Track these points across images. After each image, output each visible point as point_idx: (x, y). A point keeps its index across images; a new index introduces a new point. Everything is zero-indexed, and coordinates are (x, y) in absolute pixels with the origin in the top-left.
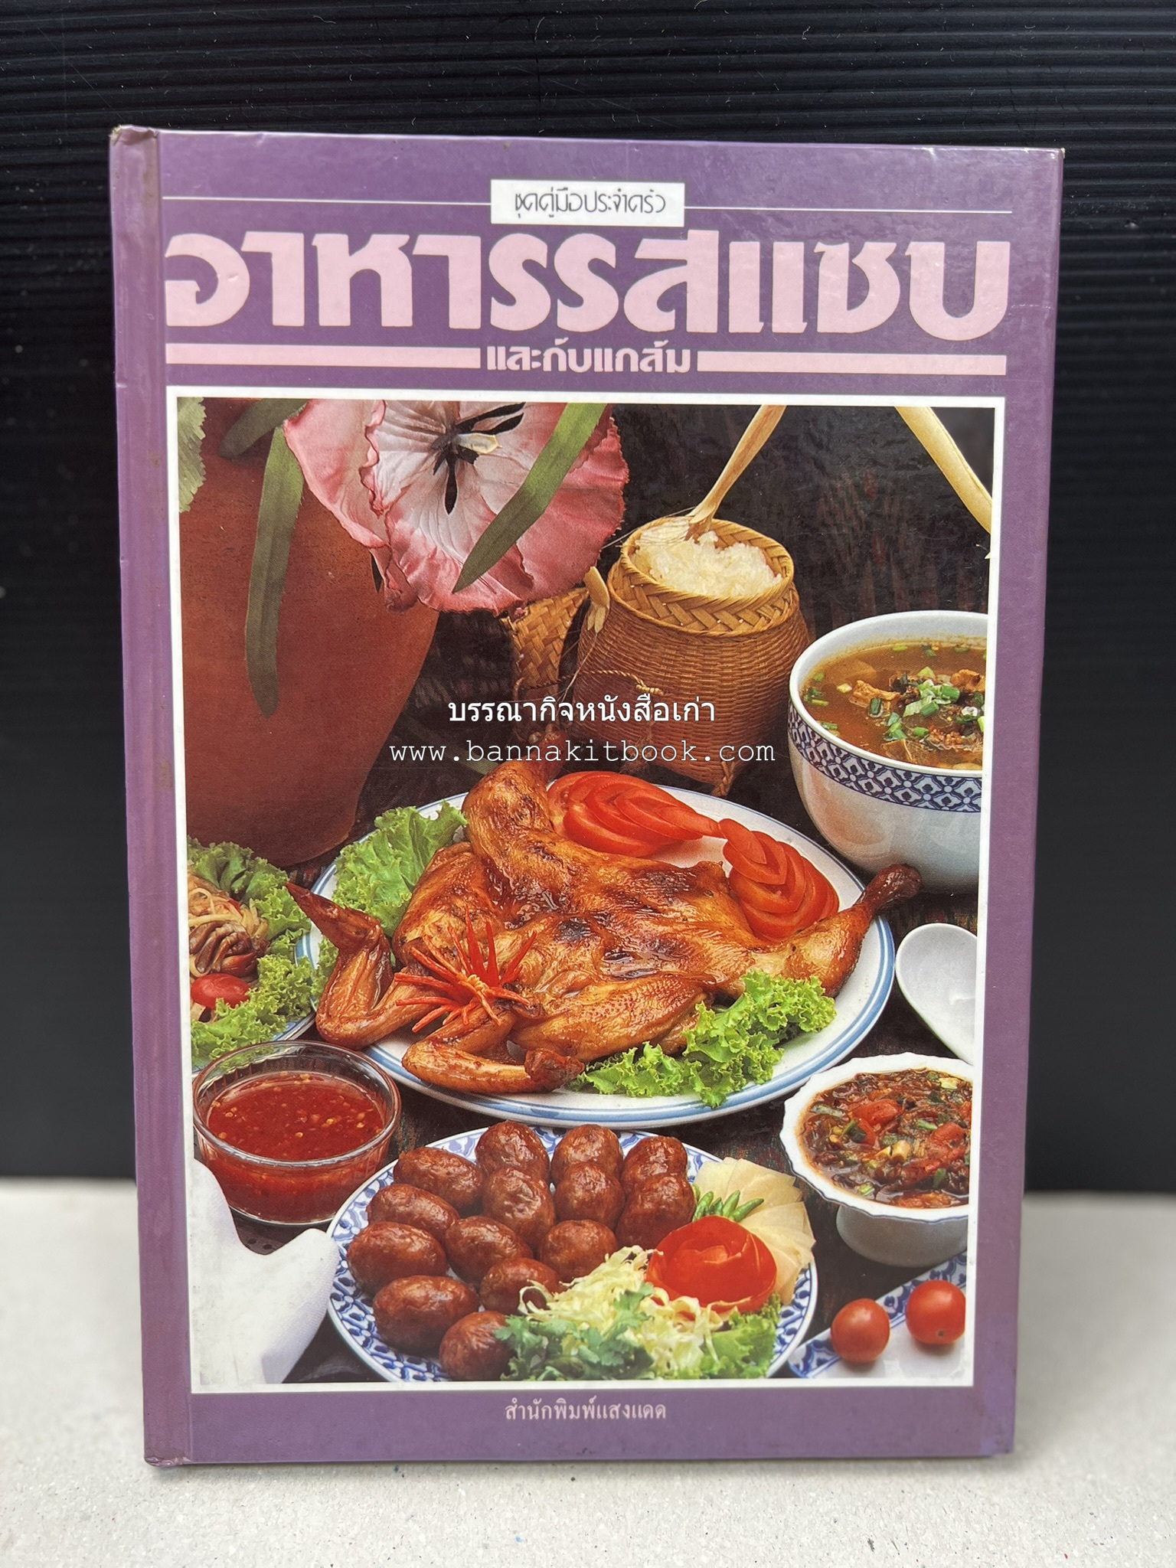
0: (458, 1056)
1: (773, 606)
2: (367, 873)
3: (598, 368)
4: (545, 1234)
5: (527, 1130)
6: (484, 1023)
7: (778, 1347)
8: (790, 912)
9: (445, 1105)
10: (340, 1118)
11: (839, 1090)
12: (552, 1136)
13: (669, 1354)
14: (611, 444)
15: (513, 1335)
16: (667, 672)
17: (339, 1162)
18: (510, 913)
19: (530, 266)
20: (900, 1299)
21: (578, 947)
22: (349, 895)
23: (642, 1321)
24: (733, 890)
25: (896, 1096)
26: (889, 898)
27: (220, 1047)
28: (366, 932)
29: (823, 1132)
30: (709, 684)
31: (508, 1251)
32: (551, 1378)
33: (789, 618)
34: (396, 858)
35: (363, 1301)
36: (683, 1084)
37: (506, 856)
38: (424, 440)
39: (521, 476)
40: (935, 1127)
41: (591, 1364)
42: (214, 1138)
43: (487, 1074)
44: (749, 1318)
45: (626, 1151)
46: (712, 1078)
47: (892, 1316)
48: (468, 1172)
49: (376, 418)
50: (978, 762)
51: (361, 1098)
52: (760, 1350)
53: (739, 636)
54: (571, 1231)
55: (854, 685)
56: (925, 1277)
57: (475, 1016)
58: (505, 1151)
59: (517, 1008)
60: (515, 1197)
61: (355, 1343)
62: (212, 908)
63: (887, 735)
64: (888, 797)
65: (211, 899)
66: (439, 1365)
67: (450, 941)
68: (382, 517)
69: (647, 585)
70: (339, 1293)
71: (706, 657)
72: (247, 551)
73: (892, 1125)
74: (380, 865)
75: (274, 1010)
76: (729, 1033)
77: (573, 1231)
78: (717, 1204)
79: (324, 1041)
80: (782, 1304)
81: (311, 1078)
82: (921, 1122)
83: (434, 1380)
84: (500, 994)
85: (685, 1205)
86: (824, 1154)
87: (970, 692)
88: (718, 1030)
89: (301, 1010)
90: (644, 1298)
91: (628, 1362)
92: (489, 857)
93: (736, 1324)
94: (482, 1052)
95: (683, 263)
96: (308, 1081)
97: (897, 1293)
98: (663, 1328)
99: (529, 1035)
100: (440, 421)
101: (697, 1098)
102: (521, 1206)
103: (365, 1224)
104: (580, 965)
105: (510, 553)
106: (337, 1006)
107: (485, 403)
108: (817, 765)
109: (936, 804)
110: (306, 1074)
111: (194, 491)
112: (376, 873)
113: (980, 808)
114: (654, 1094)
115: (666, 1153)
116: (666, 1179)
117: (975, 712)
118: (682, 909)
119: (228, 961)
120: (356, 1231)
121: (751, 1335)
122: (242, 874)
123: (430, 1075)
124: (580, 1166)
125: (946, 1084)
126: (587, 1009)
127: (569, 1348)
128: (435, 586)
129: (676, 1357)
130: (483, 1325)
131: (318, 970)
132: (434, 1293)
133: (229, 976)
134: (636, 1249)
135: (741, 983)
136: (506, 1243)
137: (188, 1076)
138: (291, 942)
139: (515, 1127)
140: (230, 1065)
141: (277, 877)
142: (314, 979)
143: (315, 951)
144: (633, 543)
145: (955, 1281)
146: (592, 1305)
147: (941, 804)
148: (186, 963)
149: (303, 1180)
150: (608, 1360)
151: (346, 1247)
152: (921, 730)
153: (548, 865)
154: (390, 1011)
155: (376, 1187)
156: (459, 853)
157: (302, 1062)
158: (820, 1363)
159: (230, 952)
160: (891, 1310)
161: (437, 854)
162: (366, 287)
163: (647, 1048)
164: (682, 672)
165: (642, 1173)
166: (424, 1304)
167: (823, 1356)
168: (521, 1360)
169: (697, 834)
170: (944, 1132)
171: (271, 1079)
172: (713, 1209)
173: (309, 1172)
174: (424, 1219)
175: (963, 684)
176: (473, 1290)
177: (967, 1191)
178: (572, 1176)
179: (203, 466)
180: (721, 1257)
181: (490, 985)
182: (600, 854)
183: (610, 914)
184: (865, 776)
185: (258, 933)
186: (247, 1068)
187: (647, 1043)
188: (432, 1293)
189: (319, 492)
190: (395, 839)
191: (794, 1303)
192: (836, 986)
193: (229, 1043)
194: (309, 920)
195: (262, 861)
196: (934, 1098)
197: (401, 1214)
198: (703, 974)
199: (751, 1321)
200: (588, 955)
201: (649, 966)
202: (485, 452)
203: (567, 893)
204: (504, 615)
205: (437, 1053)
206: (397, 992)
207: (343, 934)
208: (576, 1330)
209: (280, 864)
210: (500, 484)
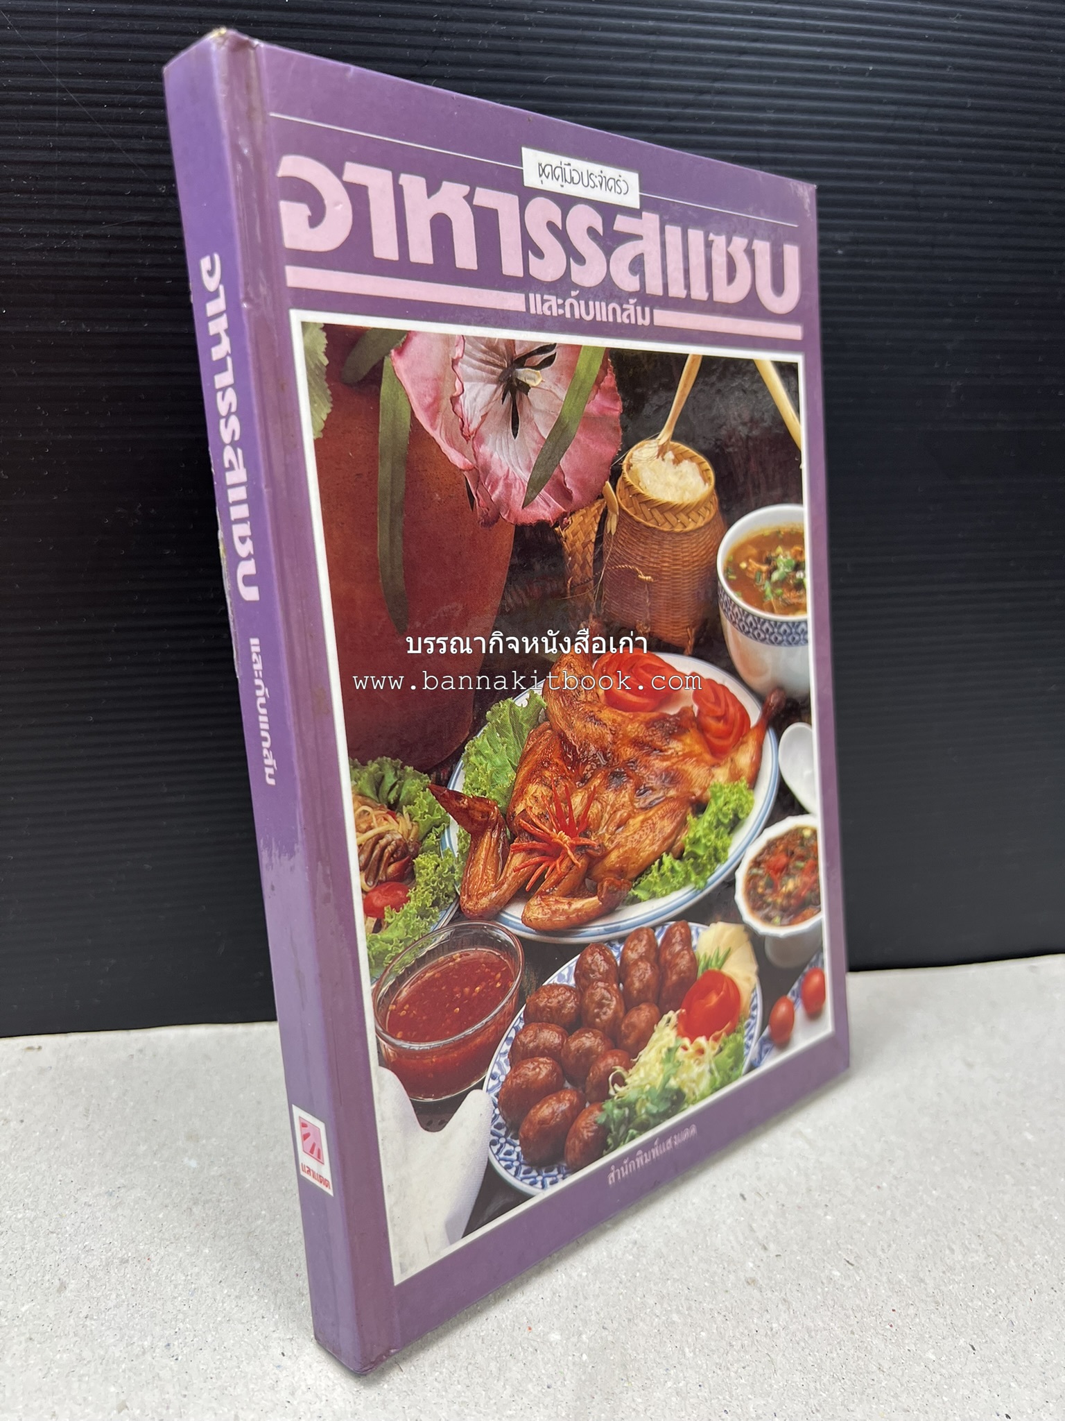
0: (557, 902)
1: (706, 508)
2: (485, 762)
3: (598, 318)
4: (619, 1026)
5: (602, 947)
6: (571, 869)
7: (746, 1052)
8: (728, 734)
10: (484, 984)
11: (759, 855)
12: (618, 946)
13: (694, 1085)
14: (610, 381)
15: (608, 1116)
16: (654, 563)
17: (486, 1023)
18: (579, 774)
19: (551, 226)
20: (798, 989)
21: (621, 792)
22: (474, 785)
23: (678, 1067)
24: (699, 725)
25: (786, 850)
26: (772, 712)
28: (488, 813)
29: (755, 887)
30: (677, 569)
31: (600, 1049)
32: (633, 1138)
33: (714, 516)
34: (503, 744)
35: (512, 1138)
36: (685, 878)
37: (573, 728)
38: (493, 373)
39: (559, 406)
40: (804, 865)
41: (653, 1115)
42: (393, 1040)
43: (576, 910)
44: (731, 1037)
45: (659, 941)
46: (700, 869)
47: (795, 1002)
48: (570, 996)
49: (458, 352)
50: (806, 609)
51: (497, 960)
52: (738, 1058)
53: (690, 531)
54: (634, 1017)
55: (749, 564)
56: (807, 970)
57: (564, 865)
58: (591, 969)
59: (589, 851)
60: (600, 1004)
61: (508, 1176)
62: (374, 823)
63: (765, 597)
64: (767, 641)
65: (373, 814)
66: (565, 1165)
67: (544, 807)
68: (470, 442)
69: (639, 494)
70: (496, 1138)
71: (675, 549)
72: (373, 474)
73: (785, 870)
74: (493, 753)
75: (429, 904)
76: (706, 832)
77: (636, 1016)
78: (709, 962)
79: (469, 920)
80: (746, 1020)
81: (461, 956)
82: (798, 863)
83: (564, 1178)
84: (578, 843)
85: (693, 969)
86: (757, 903)
87: (799, 561)
88: (699, 832)
89: (449, 897)
90: (677, 1049)
91: (673, 1103)
92: (562, 731)
93: (725, 1045)
94: (571, 893)
95: (639, 237)
96: (459, 959)
97: (796, 985)
98: (689, 1067)
99: (597, 871)
100: (503, 356)
101: (694, 885)
102: (604, 1010)
103: (508, 1069)
104: (623, 805)
105: (556, 471)
106: (474, 885)
107: (531, 342)
108: (734, 623)
109: (790, 642)
110: (456, 954)
111: (325, 417)
112: (491, 761)
113: (809, 642)
114: (671, 891)
115: (682, 933)
116: (682, 953)
117: (803, 576)
118: (676, 745)
119: (391, 869)
120: (502, 1078)
121: (733, 1049)
122: (394, 785)
123: (541, 924)
124: (636, 963)
125: (806, 833)
126: (630, 839)
127: (640, 1109)
128: (511, 503)
129: (698, 1085)
130: (589, 1118)
131: (458, 858)
132: (557, 1106)
133: (393, 883)
134: (670, 1014)
135: (709, 793)
136: (599, 1043)
137: (367, 990)
138: (437, 837)
139: (597, 947)
140: (401, 967)
141: (421, 781)
142: (456, 866)
143: (455, 841)
144: (629, 461)
145: (821, 964)
146: (650, 1069)
147: (792, 641)
148: (357, 880)
149: (462, 1049)
150: (663, 1107)
151: (497, 1096)
152: (780, 591)
153: (599, 729)
154: (510, 878)
155: (513, 1034)
156: (543, 732)
157: (454, 943)
158: (766, 1052)
159: (392, 859)
160: (795, 998)
161: (529, 735)
162: (441, 227)
163: (665, 858)
165: (669, 955)
166: (552, 1119)
167: (767, 1046)
168: (614, 1133)
170: (808, 866)
171: (432, 968)
172: (707, 966)
173: (467, 1040)
174: (546, 1048)
175: (797, 556)
176: (581, 1092)
177: (820, 903)
178: (633, 973)
179: (329, 392)
180: (714, 999)
181: (572, 837)
182: (628, 714)
183: (637, 760)
184: (757, 628)
185: (412, 836)
186: (414, 964)
187: (664, 854)
189: (422, 418)
190: (500, 728)
191: (751, 1015)
192: (753, 782)
193: (397, 946)
194: (448, 815)
195: (409, 769)
196: (802, 844)
197: (532, 1051)
198: (689, 792)
199: (732, 1039)
200: (627, 796)
201: (661, 794)
202: (535, 385)
203: (610, 750)
204: (556, 525)
205: (543, 904)
206: (513, 861)
207: (472, 820)
208: (642, 1093)
209: (422, 768)
210: (545, 413)
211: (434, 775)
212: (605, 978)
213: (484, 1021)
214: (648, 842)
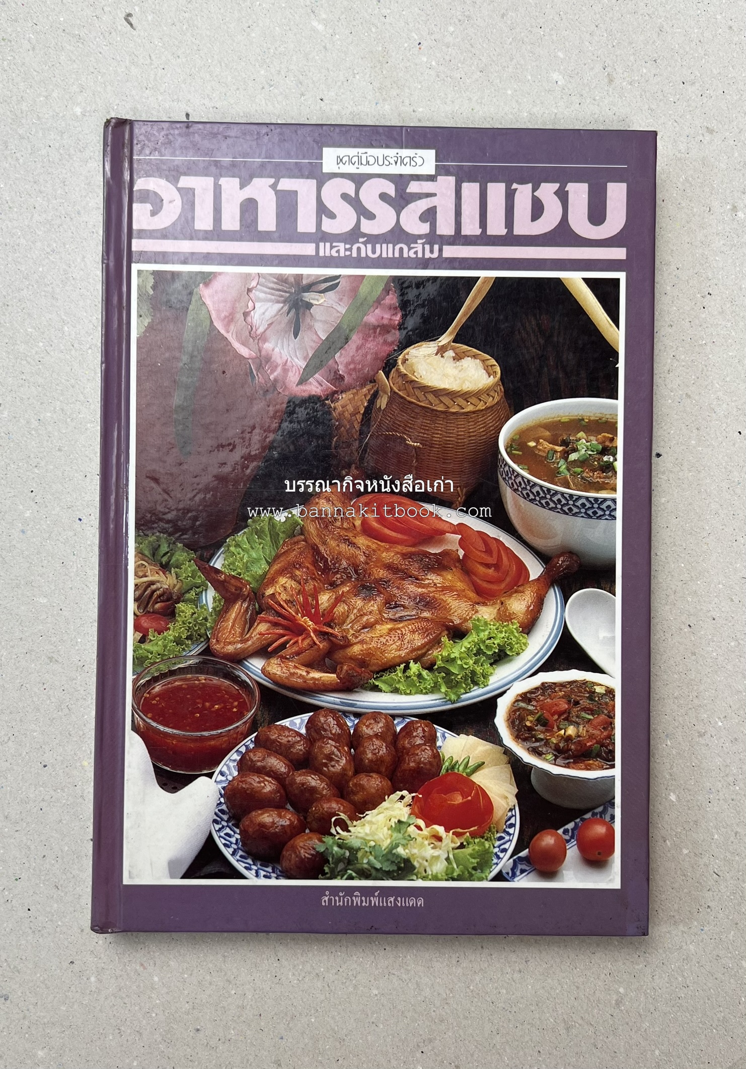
0: (296, 667)
1: (488, 395)
2: (242, 553)
3: (384, 255)
4: (348, 782)
5: (339, 714)
6: (312, 647)
7: (495, 861)
8: (499, 581)
9: (287, 697)
10: (222, 705)
11: (531, 692)
12: (353, 718)
13: (426, 864)
15: (327, 848)
16: (424, 434)
17: (222, 732)
18: (328, 580)
19: (345, 197)
20: (573, 830)
21: (370, 601)
22: (231, 567)
23: (409, 841)
24: (464, 567)
25: (567, 697)
26: (560, 572)
27: (151, 659)
28: (241, 589)
29: (522, 719)
30: (449, 441)
31: (324, 792)
32: (351, 878)
33: (498, 402)
34: (260, 544)
35: (232, 825)
36: (434, 687)
37: (326, 544)
38: (282, 296)
39: (338, 317)
40: (592, 718)
41: (376, 869)
42: (144, 717)
43: (313, 678)
44: (477, 840)
45: (398, 729)
46: (452, 683)
47: (568, 841)
48: (300, 741)
49: (253, 284)
50: (614, 489)
51: (236, 692)
52: (483, 862)
53: (468, 412)
54: (364, 780)
55: (538, 442)
56: (588, 816)
57: (306, 643)
58: (323, 728)
59: (332, 638)
60: (329, 758)
61: (227, 852)
62: (149, 573)
63: (558, 473)
64: (559, 510)
65: (149, 568)
66: (279, 868)
67: (292, 596)
68: (256, 341)
70: (219, 819)
71: (448, 425)
73: (565, 716)
74: (250, 549)
75: (184, 637)
76: (462, 655)
77: (365, 780)
78: (455, 765)
79: (214, 656)
80: (497, 832)
81: (205, 680)
82: (583, 714)
83: (277, 878)
84: (322, 629)
85: (435, 764)
86: (522, 733)
87: (608, 446)
88: (455, 653)
89: (201, 637)
90: (410, 825)
91: (399, 868)
92: (315, 545)
93: (468, 844)
94: (310, 665)
95: (434, 195)
96: (203, 681)
97: (570, 826)
98: (422, 845)
99: (339, 655)
100: (292, 285)
101: (443, 696)
102: (333, 763)
103: (236, 773)
104: (371, 612)
105: (331, 362)
106: (222, 635)
107: (317, 275)
108: (516, 490)
109: (589, 515)
110: (201, 677)
111: (146, 325)
112: (248, 553)
113: (615, 518)
114: (416, 693)
115: (424, 731)
116: (423, 747)
117: (611, 459)
118: (434, 578)
119: (157, 606)
120: (230, 778)
121: (478, 852)
122: (167, 553)
123: (279, 679)
124: (370, 738)
125: (598, 690)
126: (375, 639)
127: (362, 858)
128: (286, 381)
129: (431, 865)
130: (308, 842)
131: (211, 612)
132: (278, 820)
133: (157, 615)
134: (405, 793)
135: (470, 624)
136: (324, 787)
137: (130, 677)
138: (196, 595)
139: (330, 712)
140: (156, 671)
141: (188, 555)
142: (209, 618)
143: (210, 601)
145: (608, 818)
146: (376, 830)
147: (591, 514)
148: (131, 606)
149: (198, 744)
150: (387, 867)
151: (223, 789)
152: (579, 470)
153: (352, 550)
154: (255, 638)
155: (243, 749)
156: (297, 543)
157: (201, 669)
158: (522, 871)
159: (159, 600)
160: (567, 837)
161: (285, 542)
162: (249, 207)
163: (412, 664)
164: (434, 433)
165: (408, 743)
166: (271, 827)
167: (524, 867)
168: (332, 866)
169: (443, 533)
170: (598, 720)
171: (181, 680)
172: (453, 767)
173: (202, 739)
174: (273, 771)
175: (604, 442)
176: (302, 818)
177: (614, 760)
178: (365, 744)
179: (152, 311)
180: (458, 799)
181: (316, 624)
182: (383, 544)
183: (389, 581)
184: (545, 498)
185: (176, 588)
186: (167, 673)
187: (411, 661)
188: (277, 820)
189: (219, 326)
190: (260, 533)
191: (505, 831)
192: (528, 627)
193: (155, 657)
194: (207, 582)
195: (180, 545)
196: (591, 698)
197: (259, 768)
198: (446, 618)
199: (478, 843)
200: (376, 606)
201: (414, 613)
202: (317, 303)
203: (363, 568)
205: (283, 665)
206: (259, 627)
207: (227, 590)
208: (366, 846)
209: (190, 546)
210: (325, 322)
211: (199, 553)
212: (336, 738)
213: (219, 731)
214: (394, 646)
